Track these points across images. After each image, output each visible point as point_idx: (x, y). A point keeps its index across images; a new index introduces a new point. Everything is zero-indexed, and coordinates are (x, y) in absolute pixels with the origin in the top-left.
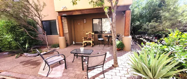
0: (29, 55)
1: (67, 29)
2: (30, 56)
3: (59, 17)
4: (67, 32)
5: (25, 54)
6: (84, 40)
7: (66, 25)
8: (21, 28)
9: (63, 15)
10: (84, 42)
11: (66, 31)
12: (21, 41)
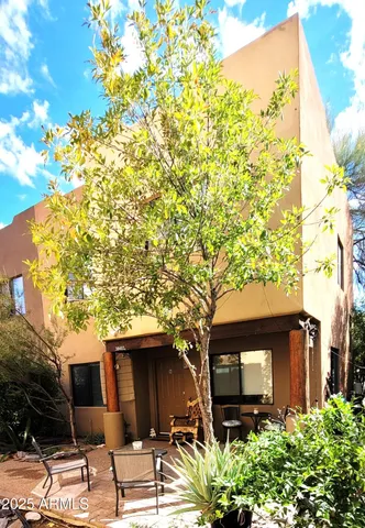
0: (27, 457)
1: (132, 390)
2: (28, 461)
3: (108, 356)
4: (132, 397)
5: (20, 454)
6: (175, 425)
7: (130, 376)
8: (16, 389)
9: (118, 349)
10: (174, 430)
11: (129, 394)
12: (14, 420)
